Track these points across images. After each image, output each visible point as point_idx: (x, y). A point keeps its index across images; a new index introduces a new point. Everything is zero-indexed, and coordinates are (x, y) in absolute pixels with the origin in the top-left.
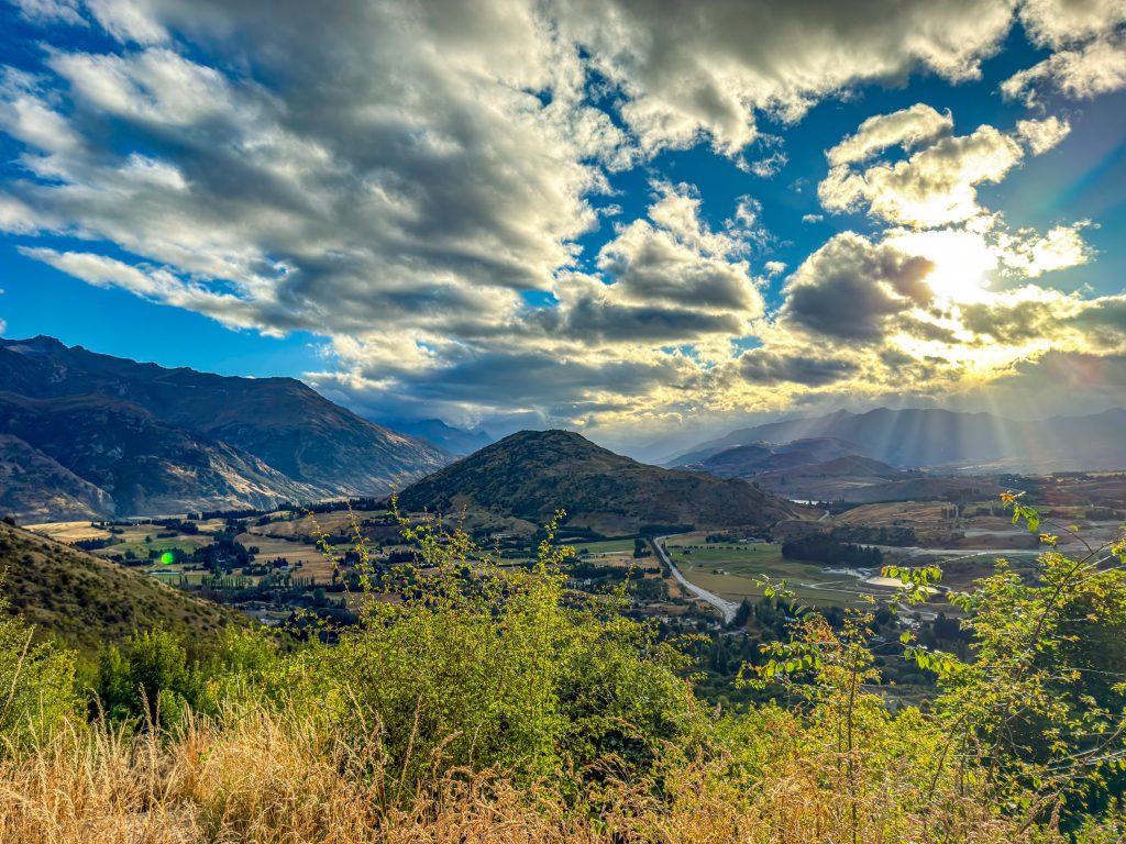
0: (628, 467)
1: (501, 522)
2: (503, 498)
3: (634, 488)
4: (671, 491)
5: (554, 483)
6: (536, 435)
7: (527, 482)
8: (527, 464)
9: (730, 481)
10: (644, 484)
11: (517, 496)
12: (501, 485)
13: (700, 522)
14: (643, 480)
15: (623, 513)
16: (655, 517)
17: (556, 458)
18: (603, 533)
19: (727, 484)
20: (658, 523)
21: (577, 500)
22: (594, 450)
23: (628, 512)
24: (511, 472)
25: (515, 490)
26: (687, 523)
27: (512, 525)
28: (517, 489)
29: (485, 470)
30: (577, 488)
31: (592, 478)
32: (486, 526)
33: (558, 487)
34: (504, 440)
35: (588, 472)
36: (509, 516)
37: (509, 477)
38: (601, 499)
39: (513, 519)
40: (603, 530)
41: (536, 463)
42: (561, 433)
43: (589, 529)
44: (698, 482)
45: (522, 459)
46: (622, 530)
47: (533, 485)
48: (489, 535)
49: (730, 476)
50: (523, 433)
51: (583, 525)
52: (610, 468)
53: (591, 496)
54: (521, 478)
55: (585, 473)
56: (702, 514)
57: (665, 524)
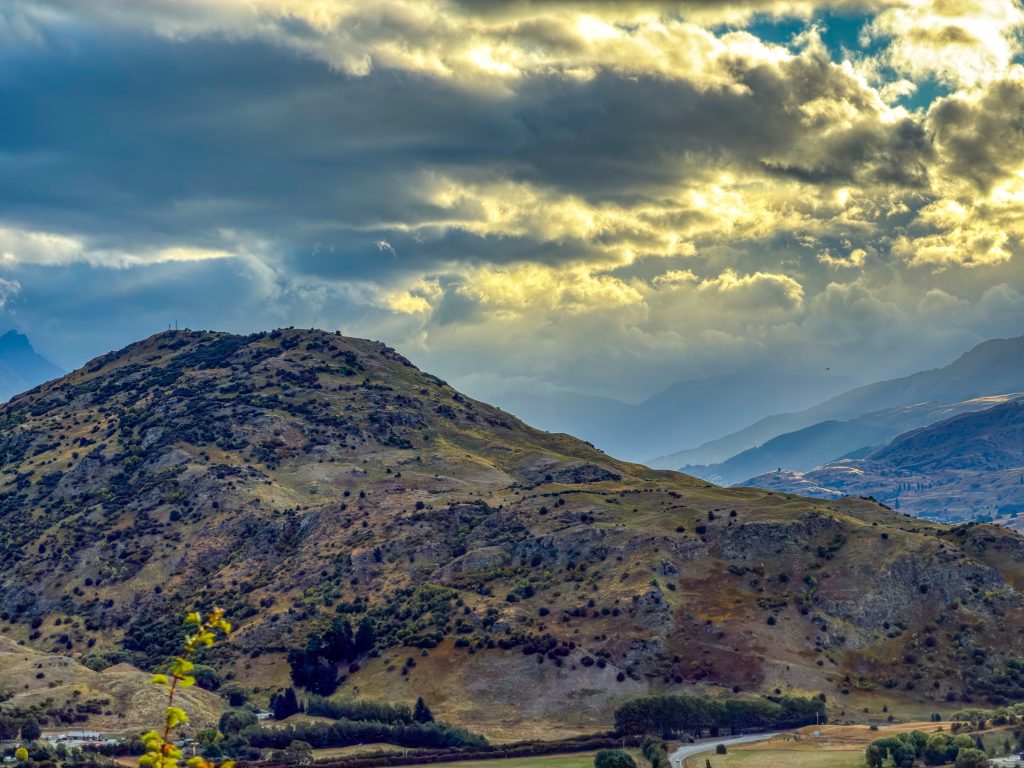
0: (577, 476)
1: (77, 680)
2: (89, 593)
3: (600, 554)
4: (738, 573)
5: (287, 535)
6: (222, 350)
7: (184, 529)
8: (189, 462)
9: (960, 533)
10: (633, 544)
11: (142, 583)
12: (81, 542)
13: (845, 687)
14: (635, 526)
15: (553, 652)
16: (673, 671)
17: (302, 442)
18: (474, 729)
19: (950, 547)
20: (686, 691)
21: (376, 601)
22: (446, 412)
23: (571, 646)
24: (123, 491)
25: (137, 562)
26: (796, 694)
27: (124, 697)
28: (146, 555)
29: (22, 481)
30: (378, 556)
31: (436, 517)
32: (20, 700)
33: (306, 547)
34: (96, 365)
35: (421, 495)
36: (115, 660)
37: (113, 508)
38: (471, 599)
39: (126, 673)
40: (474, 717)
41: (219, 456)
42: (321, 342)
43: (423, 713)
44: (840, 537)
45: (164, 440)
46: (549, 716)
47: (211, 543)
48: (31, 735)
49: (962, 515)
50: (171, 340)
51: (397, 695)
52: (508, 480)
53: (433, 585)
54: (162, 514)
55: (413, 498)
56: (853, 660)
57: (713, 694)
